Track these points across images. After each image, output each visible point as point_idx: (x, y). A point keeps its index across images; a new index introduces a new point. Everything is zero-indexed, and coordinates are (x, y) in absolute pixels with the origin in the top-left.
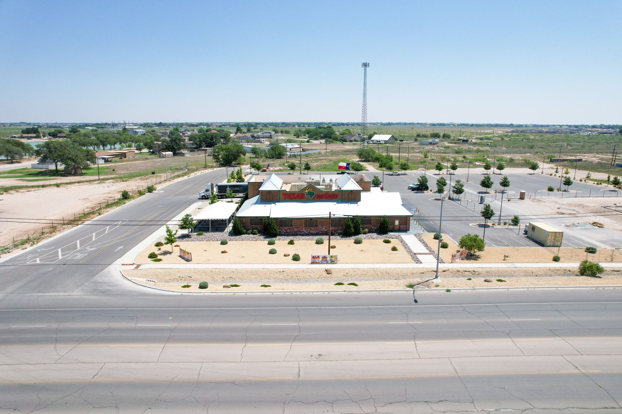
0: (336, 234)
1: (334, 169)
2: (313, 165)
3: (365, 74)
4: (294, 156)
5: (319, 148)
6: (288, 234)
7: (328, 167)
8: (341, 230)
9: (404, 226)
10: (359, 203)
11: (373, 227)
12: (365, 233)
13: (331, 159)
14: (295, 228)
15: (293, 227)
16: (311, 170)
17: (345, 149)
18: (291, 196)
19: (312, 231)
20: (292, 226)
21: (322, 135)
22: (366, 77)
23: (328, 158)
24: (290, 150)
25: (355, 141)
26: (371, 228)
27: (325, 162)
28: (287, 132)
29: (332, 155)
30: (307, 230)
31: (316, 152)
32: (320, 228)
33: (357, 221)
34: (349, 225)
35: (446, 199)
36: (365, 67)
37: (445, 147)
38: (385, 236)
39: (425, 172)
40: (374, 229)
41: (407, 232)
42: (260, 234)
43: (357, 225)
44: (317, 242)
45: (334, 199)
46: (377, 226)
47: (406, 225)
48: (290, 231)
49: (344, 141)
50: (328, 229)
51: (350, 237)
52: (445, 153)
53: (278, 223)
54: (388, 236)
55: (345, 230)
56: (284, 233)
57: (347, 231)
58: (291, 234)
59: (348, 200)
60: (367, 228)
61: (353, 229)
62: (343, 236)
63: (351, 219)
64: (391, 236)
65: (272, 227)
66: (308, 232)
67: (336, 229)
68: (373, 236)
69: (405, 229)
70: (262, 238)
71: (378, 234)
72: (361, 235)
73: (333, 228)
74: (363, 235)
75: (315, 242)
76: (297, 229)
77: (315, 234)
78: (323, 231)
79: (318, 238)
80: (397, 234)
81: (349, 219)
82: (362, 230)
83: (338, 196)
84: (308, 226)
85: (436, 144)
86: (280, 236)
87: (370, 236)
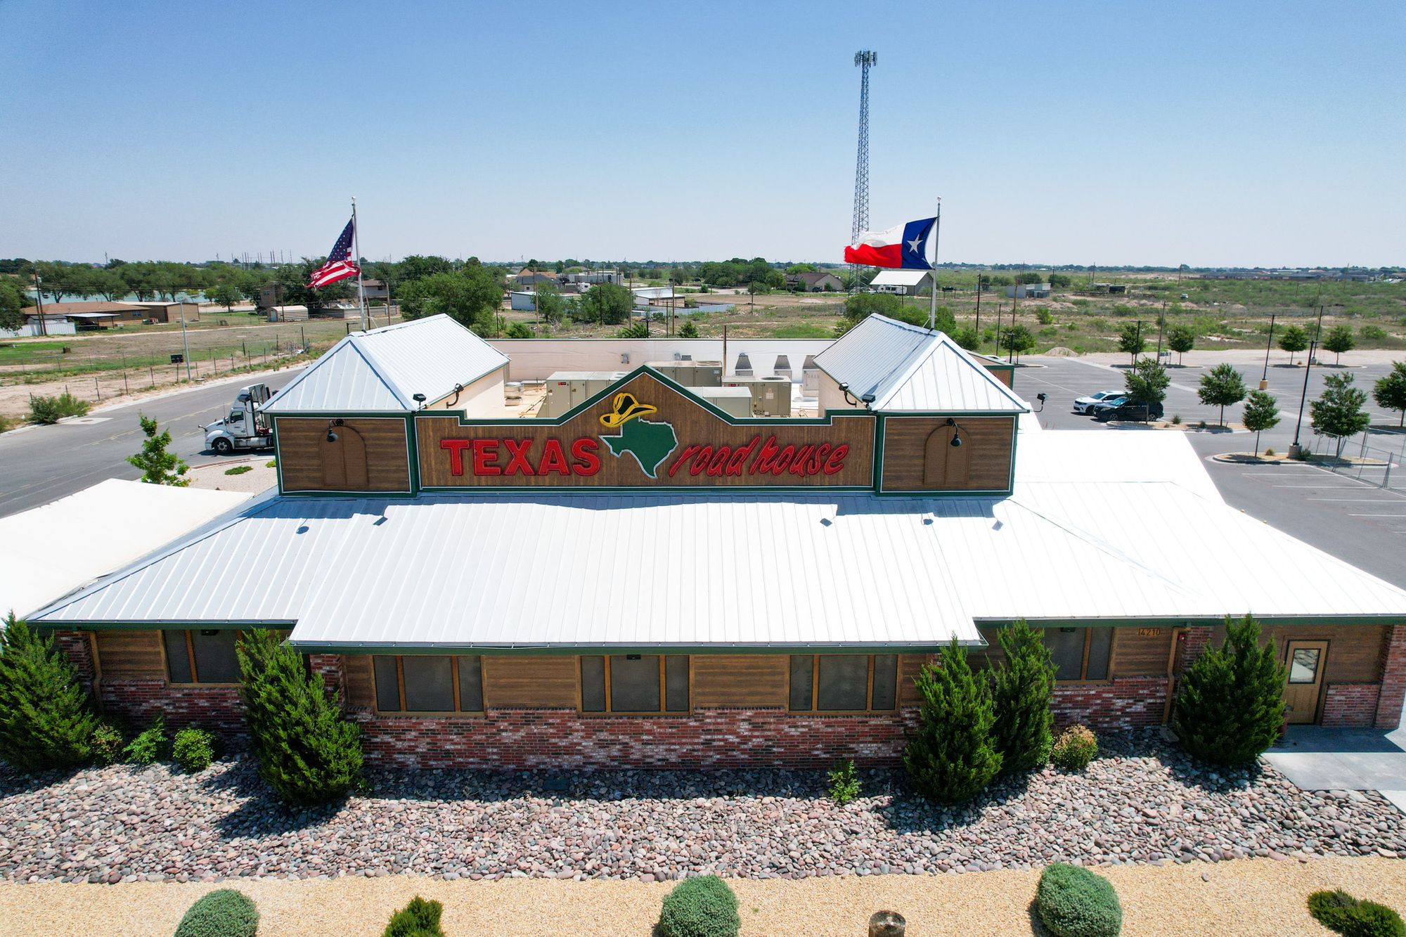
0: (847, 783)
3: (863, 85)
5: (731, 303)
6: (449, 772)
8: (881, 736)
9: (1356, 691)
11: (1119, 703)
12: (1072, 763)
14: (503, 725)
15: (492, 713)
17: (804, 305)
19: (646, 743)
20: (482, 708)
21: (741, 277)
22: (867, 93)
23: (758, 323)
24: (651, 304)
25: (828, 288)
26: (1107, 709)
27: (749, 333)
28: (654, 275)
29: (767, 318)
30: (604, 735)
31: (722, 309)
32: (710, 724)
33: (1022, 678)
34: (962, 721)
35: (1282, 456)
36: (863, 65)
37: (1075, 303)
38: (1261, 808)
39: (1075, 359)
40: (1128, 714)
41: (1393, 748)
42: (231, 765)
43: (1026, 713)
44: (671, 921)
45: (817, 479)
46: (1152, 695)
47: (1374, 686)
48: (464, 747)
49: (797, 289)
50: (773, 733)
51: (967, 819)
52: (1089, 315)
53: (369, 680)
54: (1293, 811)
55: (927, 766)
56: (419, 759)
57: (943, 771)
58: (479, 774)
59: (919, 484)
60: (1083, 717)
61: (991, 740)
62: (906, 797)
63: (975, 658)
64: (1317, 807)
65: (289, 735)
66: (615, 751)
67: (839, 729)
68: (1157, 800)
69: (1361, 716)
70: (208, 817)
71: (1181, 771)
72: (1046, 789)
73: (818, 724)
74: (1061, 776)
75: (657, 921)
76: (522, 733)
77: (667, 766)
78: (730, 747)
79: (686, 835)
80: (1344, 780)
81: (963, 663)
82: (1050, 739)
83: (850, 461)
84: (609, 710)
85: (1046, 296)
86: (372, 795)
87: (1133, 803)
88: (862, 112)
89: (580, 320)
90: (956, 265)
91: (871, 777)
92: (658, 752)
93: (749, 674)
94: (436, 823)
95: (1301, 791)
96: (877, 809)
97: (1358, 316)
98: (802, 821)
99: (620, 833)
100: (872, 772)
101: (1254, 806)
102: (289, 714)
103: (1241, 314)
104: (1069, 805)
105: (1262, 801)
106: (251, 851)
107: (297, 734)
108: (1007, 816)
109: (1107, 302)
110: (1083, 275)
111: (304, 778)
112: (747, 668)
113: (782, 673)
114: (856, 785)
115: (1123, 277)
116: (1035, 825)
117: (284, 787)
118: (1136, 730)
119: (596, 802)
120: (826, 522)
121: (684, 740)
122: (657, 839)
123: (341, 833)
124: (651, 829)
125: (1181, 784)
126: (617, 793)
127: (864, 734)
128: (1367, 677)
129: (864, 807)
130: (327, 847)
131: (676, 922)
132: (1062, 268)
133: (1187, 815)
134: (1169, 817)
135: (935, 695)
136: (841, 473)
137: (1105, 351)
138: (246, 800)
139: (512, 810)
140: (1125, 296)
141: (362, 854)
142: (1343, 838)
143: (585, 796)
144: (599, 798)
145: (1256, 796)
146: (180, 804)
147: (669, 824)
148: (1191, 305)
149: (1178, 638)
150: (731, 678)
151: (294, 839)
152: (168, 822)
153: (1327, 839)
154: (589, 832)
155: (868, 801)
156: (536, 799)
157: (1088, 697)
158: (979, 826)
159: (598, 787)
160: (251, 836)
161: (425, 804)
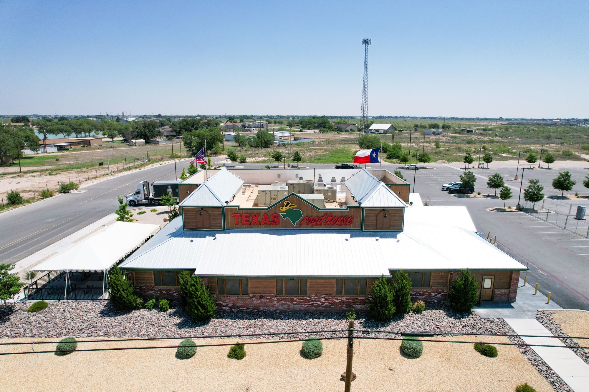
0: (352, 315)
1: (331, 160)
2: (304, 155)
3: (365, 52)
4: (284, 145)
5: (312, 137)
6: (238, 312)
7: (324, 158)
8: (362, 303)
9: (503, 291)
10: (399, 236)
11: (433, 294)
12: (418, 311)
13: (326, 148)
14: (254, 299)
15: (251, 295)
16: (302, 161)
17: (342, 138)
18: (251, 219)
19: (295, 304)
20: (248, 294)
21: (316, 125)
22: (367, 55)
23: (323, 147)
24: (280, 138)
25: (351, 130)
26: (430, 296)
27: (320, 152)
28: (280, 123)
29: (327, 145)
30: (283, 302)
31: (309, 141)
32: (313, 299)
33: (401, 286)
34: (384, 298)
35: (514, 209)
36: (366, 44)
37: (452, 137)
38: (468, 323)
39: (447, 165)
40: (436, 298)
41: (512, 307)
42: (175, 310)
43: (403, 296)
44: (305, 348)
45: (344, 226)
46: (443, 292)
47: (508, 289)
48: (242, 305)
49: (339, 131)
50: (331, 301)
51: (385, 326)
52: (456, 143)
53: (216, 285)
54: (477, 324)
55: (374, 310)
56: (229, 308)
57: (379, 312)
58: (247, 312)
59: (375, 228)
60: (422, 298)
61: (392, 303)
62: (369, 320)
63: (389, 280)
64: (484, 323)
65: (197, 301)
66: (286, 306)
67: (350, 301)
68: (440, 321)
69: (505, 298)
70: (173, 323)
71: (449, 314)
72: (409, 318)
73: (344, 299)
74: (414, 315)
75: (301, 349)
76: (259, 301)
77: (300, 311)
78: (319, 305)
79: (307, 329)
80: (495, 316)
81: (385, 282)
82: (411, 304)
83: (354, 221)
84: (284, 295)
85: (440, 134)
86: (217, 318)
87: (433, 322)
88: (365, 63)
89: (253, 146)
90: (405, 117)
91: (359, 314)
92: (298, 307)
93: (324, 284)
94: (237, 326)
95: (481, 319)
96: (361, 323)
97: (565, 144)
98: (339, 326)
99: (289, 328)
100: (360, 313)
101: (467, 323)
102: (197, 295)
103: (519, 143)
104: (415, 322)
105: (469, 321)
106: (188, 332)
107: (199, 300)
108: (397, 325)
109: (464, 137)
110: (458, 122)
111: (201, 312)
112: (324, 283)
113: (334, 284)
114: (354, 316)
115: (474, 123)
116: (404, 327)
117: (196, 315)
118: (438, 302)
119: (281, 320)
120: (347, 240)
121: (305, 303)
122: (299, 330)
123: (211, 328)
124: (297, 327)
125: (448, 317)
126: (287, 318)
127: (357, 302)
128: (507, 287)
129: (357, 322)
130: (208, 331)
131: (306, 348)
132: (449, 119)
133: (448, 325)
134: (442, 326)
135: (377, 290)
136: (351, 224)
137: (459, 161)
138: (182, 319)
139: (258, 322)
140: (473, 134)
141: (218, 333)
142: (488, 330)
143: (278, 319)
144: (282, 319)
145: (468, 320)
146: (164, 320)
147: (302, 326)
148: (499, 138)
149: (450, 275)
150: (319, 285)
151: (199, 329)
152: (163, 324)
153: (484, 331)
154: (280, 328)
155: (358, 320)
156: (264, 319)
157: (424, 292)
158: (389, 327)
159: (281, 316)
160: (186, 328)
161: (233, 321)
